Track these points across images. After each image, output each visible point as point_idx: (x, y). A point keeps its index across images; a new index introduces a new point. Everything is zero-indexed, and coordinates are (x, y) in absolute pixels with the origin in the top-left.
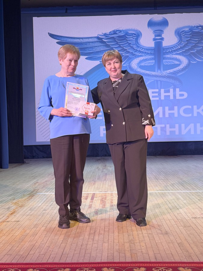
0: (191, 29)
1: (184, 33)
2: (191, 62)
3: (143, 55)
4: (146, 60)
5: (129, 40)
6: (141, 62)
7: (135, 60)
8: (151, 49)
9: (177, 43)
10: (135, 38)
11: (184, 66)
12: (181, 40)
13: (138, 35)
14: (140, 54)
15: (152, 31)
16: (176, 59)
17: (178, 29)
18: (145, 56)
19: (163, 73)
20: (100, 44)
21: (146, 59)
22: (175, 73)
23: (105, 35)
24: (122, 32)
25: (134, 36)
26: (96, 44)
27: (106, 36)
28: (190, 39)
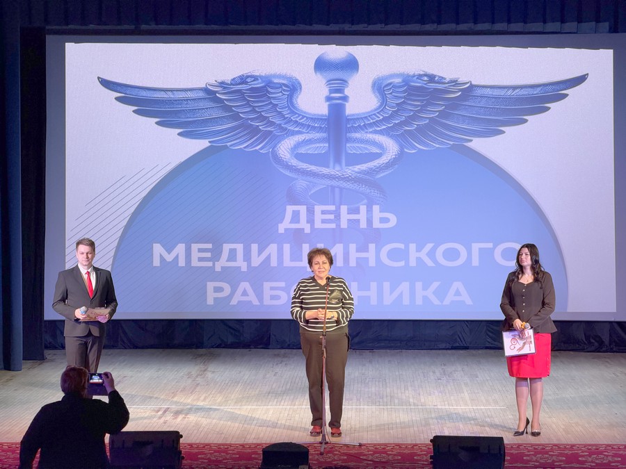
0: (407, 79)
1: (390, 89)
2: (406, 150)
3: (304, 131)
4: (310, 142)
5: (274, 98)
6: (298, 145)
7: (286, 140)
8: (321, 119)
9: (376, 110)
10: (288, 93)
11: (389, 158)
12: (384, 102)
13: (293, 88)
14: (296, 129)
15: (324, 81)
16: (374, 143)
17: (379, 79)
18: (308, 133)
19: (347, 170)
20: (212, 104)
21: (310, 140)
22: (371, 172)
23: (222, 84)
24: (260, 81)
25: (284, 90)
26: (202, 104)
27: (225, 88)
28: (404, 102)
